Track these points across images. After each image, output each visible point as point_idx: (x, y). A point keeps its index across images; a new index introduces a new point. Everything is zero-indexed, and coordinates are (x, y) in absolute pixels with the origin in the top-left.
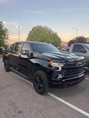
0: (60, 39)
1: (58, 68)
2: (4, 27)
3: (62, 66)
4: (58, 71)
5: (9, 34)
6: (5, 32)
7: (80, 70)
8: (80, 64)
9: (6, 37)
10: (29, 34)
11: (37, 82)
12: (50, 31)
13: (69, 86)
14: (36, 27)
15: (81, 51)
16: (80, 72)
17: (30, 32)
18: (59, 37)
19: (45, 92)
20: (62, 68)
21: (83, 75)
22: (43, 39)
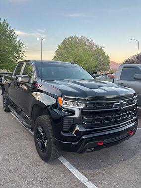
0: (108, 58)
1: (73, 113)
2: (18, 40)
3: (81, 108)
4: (74, 118)
5: (24, 50)
6: (19, 47)
7: (124, 116)
8: (121, 105)
9: (21, 55)
10: (57, 51)
11: (40, 137)
12: (91, 46)
13: (97, 148)
14: (69, 38)
15: (134, 78)
16: (122, 120)
17: (59, 46)
18: (106, 54)
19: (49, 157)
20: (82, 112)
21: (133, 124)
22: (78, 58)
